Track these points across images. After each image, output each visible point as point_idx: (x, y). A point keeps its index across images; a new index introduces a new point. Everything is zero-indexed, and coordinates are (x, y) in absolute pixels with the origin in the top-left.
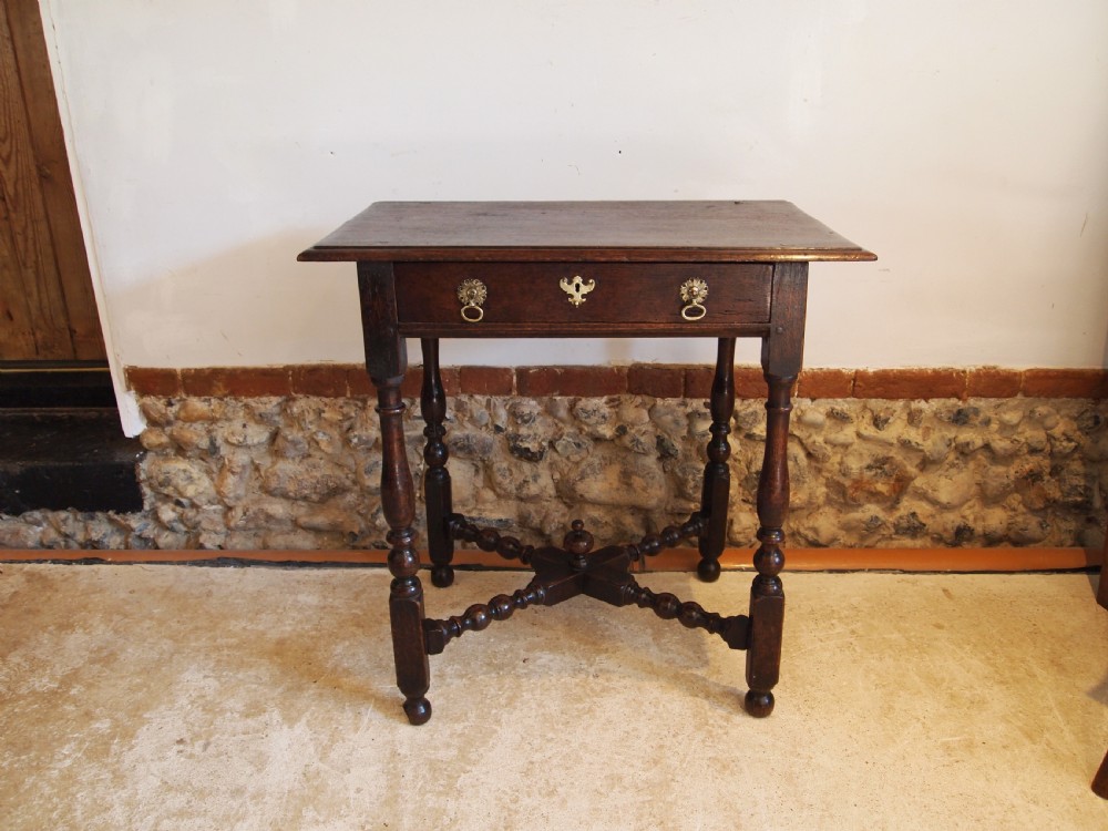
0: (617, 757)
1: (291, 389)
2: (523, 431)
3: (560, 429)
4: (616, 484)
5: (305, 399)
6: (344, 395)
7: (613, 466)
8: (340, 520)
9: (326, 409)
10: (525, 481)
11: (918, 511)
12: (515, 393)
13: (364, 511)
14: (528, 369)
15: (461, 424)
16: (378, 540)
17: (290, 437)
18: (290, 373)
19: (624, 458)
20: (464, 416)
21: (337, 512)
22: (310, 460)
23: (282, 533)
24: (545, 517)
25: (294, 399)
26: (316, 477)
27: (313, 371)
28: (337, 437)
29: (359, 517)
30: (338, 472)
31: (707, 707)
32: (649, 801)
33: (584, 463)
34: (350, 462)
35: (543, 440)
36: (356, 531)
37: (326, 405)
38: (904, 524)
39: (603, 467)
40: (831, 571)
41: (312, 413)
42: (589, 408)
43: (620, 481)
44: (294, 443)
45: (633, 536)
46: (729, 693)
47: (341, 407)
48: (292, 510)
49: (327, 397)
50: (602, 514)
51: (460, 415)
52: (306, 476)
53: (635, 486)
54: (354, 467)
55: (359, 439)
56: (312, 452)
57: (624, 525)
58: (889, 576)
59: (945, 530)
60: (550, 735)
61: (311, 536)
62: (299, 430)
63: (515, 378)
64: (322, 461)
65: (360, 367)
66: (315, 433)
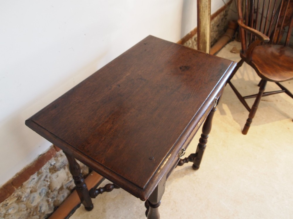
6: (14, 191)
9: (8, 202)
13: (35, 213)
15: (57, 160)
29: (35, 216)
34: (23, 206)
41: (1, 208)
51: (56, 158)
54: (25, 206)
55: (26, 198)
64: (13, 216)
65: (16, 176)
66: (6, 212)
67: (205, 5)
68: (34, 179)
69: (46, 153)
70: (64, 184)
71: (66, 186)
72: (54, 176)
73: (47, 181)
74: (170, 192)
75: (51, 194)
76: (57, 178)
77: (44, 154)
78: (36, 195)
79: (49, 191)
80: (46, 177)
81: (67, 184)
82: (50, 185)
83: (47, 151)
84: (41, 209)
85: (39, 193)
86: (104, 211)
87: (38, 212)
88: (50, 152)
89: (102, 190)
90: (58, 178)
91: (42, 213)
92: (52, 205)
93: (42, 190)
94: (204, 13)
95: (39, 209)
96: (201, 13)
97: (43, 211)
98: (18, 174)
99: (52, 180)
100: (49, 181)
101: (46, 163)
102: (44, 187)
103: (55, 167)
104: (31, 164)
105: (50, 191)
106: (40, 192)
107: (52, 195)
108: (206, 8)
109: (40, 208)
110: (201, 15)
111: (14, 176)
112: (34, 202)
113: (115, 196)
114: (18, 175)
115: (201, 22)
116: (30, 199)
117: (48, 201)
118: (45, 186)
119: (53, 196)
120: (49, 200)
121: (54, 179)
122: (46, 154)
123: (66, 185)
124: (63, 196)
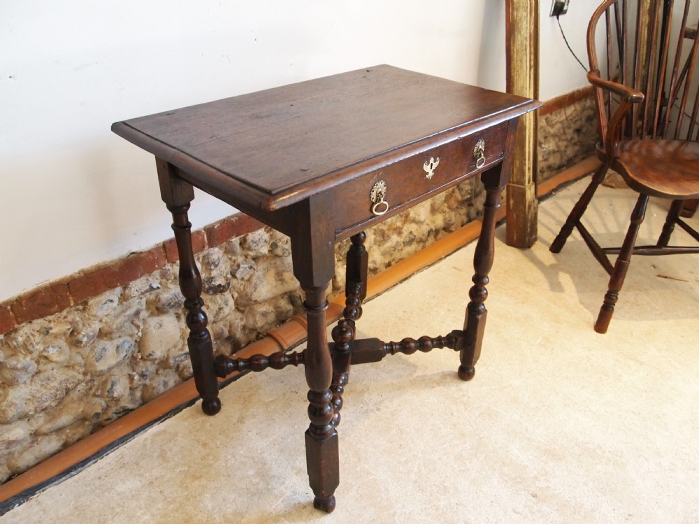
0: (445, 446)
1: (15, 322)
2: (214, 273)
3: (234, 261)
4: (274, 283)
5: (29, 325)
6: (69, 305)
7: (270, 272)
8: (81, 410)
9: (52, 325)
10: (220, 309)
11: (413, 230)
12: (207, 247)
13: (99, 393)
14: (213, 225)
15: (166, 287)
16: (118, 407)
17: (19, 366)
18: (9, 307)
19: (275, 263)
20: (168, 280)
21: (75, 406)
22: (42, 376)
23: (25, 450)
24: (231, 326)
25: (16, 330)
26: (53, 387)
27: (34, 296)
28: (65, 344)
29: (97, 399)
30: (71, 373)
31: (445, 390)
32: (486, 457)
33: (254, 278)
34: (79, 359)
35: (227, 274)
36: (99, 410)
37: (50, 322)
38: (407, 239)
39: (264, 275)
40: (401, 282)
41: (37, 334)
42: (257, 239)
43: (276, 280)
44: (25, 369)
45: (287, 312)
46: (444, 376)
47: (65, 317)
48: (32, 425)
49: (52, 314)
50: (268, 307)
51: (164, 280)
52: (44, 391)
53: (286, 279)
54: (83, 362)
55: (88, 337)
56: (42, 367)
57: (280, 307)
58: (425, 272)
59: (423, 235)
60: (403, 459)
61: (54, 437)
62: (25, 356)
63: (205, 236)
64: (55, 371)
65: (78, 275)
66: (44, 350)
67: (522, 46)
68: (111, 301)
69: (145, 252)
70: (171, 354)
71: (175, 360)
72: (154, 321)
73: (138, 327)
74: (396, 410)
75: (141, 364)
76: (159, 328)
77: (141, 253)
78: (110, 346)
79: (137, 356)
80: (137, 313)
81: (178, 357)
82: (141, 339)
83: (147, 250)
84: (114, 387)
85: (116, 346)
86: (241, 420)
87: (107, 393)
88: (153, 254)
89: (241, 364)
90: (160, 330)
91: (113, 398)
92: (138, 394)
93: (124, 342)
94: (519, 63)
95: (109, 386)
96: (514, 63)
97: (115, 395)
98: (82, 271)
99: (147, 328)
100: (142, 327)
101: (141, 276)
102: (129, 339)
103: (159, 300)
104: (112, 261)
105: (140, 357)
106: (119, 344)
107: (142, 367)
108: (524, 52)
109: (112, 386)
110: (514, 68)
111: (76, 273)
112: (102, 361)
113: (271, 399)
114: (82, 274)
115: (513, 83)
116: (96, 350)
117: (131, 378)
118: (131, 336)
119: (144, 370)
120: (134, 376)
121: (152, 328)
122: (144, 254)
123: (174, 358)
124: (165, 384)
